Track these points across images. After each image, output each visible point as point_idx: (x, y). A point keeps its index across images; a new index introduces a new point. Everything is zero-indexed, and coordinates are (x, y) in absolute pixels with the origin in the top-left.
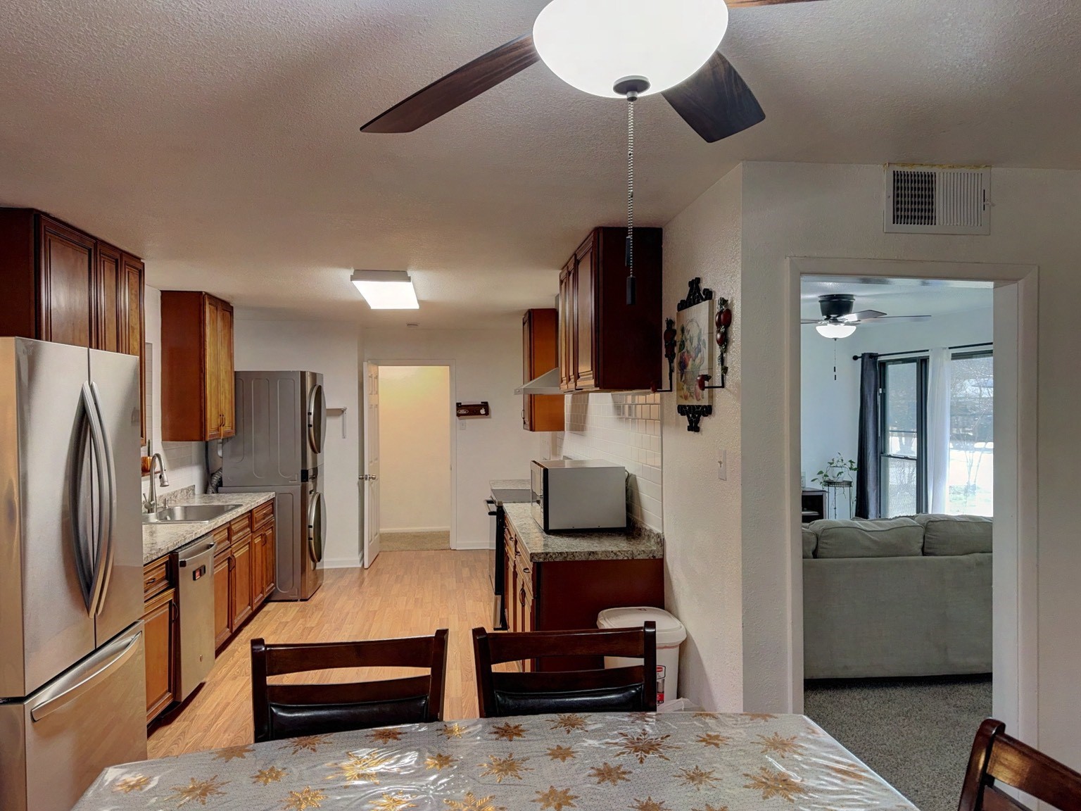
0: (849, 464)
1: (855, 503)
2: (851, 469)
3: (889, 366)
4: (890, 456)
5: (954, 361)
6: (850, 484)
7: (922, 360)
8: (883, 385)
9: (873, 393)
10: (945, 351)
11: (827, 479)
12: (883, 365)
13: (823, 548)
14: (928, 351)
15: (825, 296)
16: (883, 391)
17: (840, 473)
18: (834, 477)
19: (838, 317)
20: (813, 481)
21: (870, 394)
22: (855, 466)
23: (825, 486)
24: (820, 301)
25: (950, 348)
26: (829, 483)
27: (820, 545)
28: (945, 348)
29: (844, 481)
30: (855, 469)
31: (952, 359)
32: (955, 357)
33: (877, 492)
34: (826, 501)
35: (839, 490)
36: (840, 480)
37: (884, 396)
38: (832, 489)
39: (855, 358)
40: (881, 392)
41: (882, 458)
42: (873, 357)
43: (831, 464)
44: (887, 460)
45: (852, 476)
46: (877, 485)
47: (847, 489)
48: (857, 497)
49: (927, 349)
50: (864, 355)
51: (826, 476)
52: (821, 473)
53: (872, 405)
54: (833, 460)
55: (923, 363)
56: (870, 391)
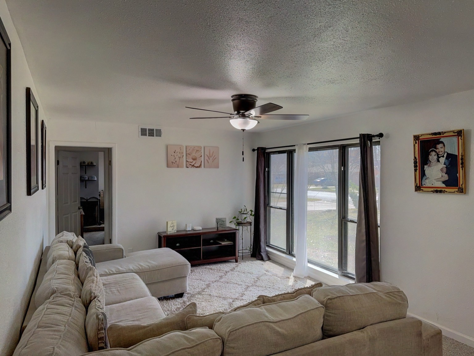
0: (250, 212)
1: (253, 234)
2: (251, 215)
3: (272, 155)
4: (272, 207)
5: (310, 152)
6: (250, 223)
7: (290, 152)
8: (269, 166)
9: (263, 170)
10: (305, 146)
11: (238, 221)
12: (269, 154)
13: (230, 347)
14: (295, 146)
15: (236, 95)
16: (268, 170)
17: (245, 218)
18: (242, 220)
19: (245, 112)
20: (230, 222)
21: (262, 171)
22: (253, 213)
23: (237, 226)
24: (233, 100)
25: (308, 144)
26: (239, 224)
27: (227, 350)
28: (305, 144)
29: (247, 222)
30: (253, 215)
31: (309, 151)
32: (311, 149)
33: (265, 228)
34: (237, 235)
35: (245, 228)
36: (245, 222)
37: (269, 172)
38: (241, 227)
39: (254, 150)
40: (267, 170)
41: (267, 208)
42: (264, 149)
43: (240, 212)
44: (270, 209)
45: (251, 219)
46: (265, 224)
47: (249, 227)
48: (254, 231)
49: (294, 145)
50: (258, 148)
51: (238, 219)
52: (235, 218)
53: (263, 177)
54: (241, 210)
55: (290, 154)
56: (262, 169)
